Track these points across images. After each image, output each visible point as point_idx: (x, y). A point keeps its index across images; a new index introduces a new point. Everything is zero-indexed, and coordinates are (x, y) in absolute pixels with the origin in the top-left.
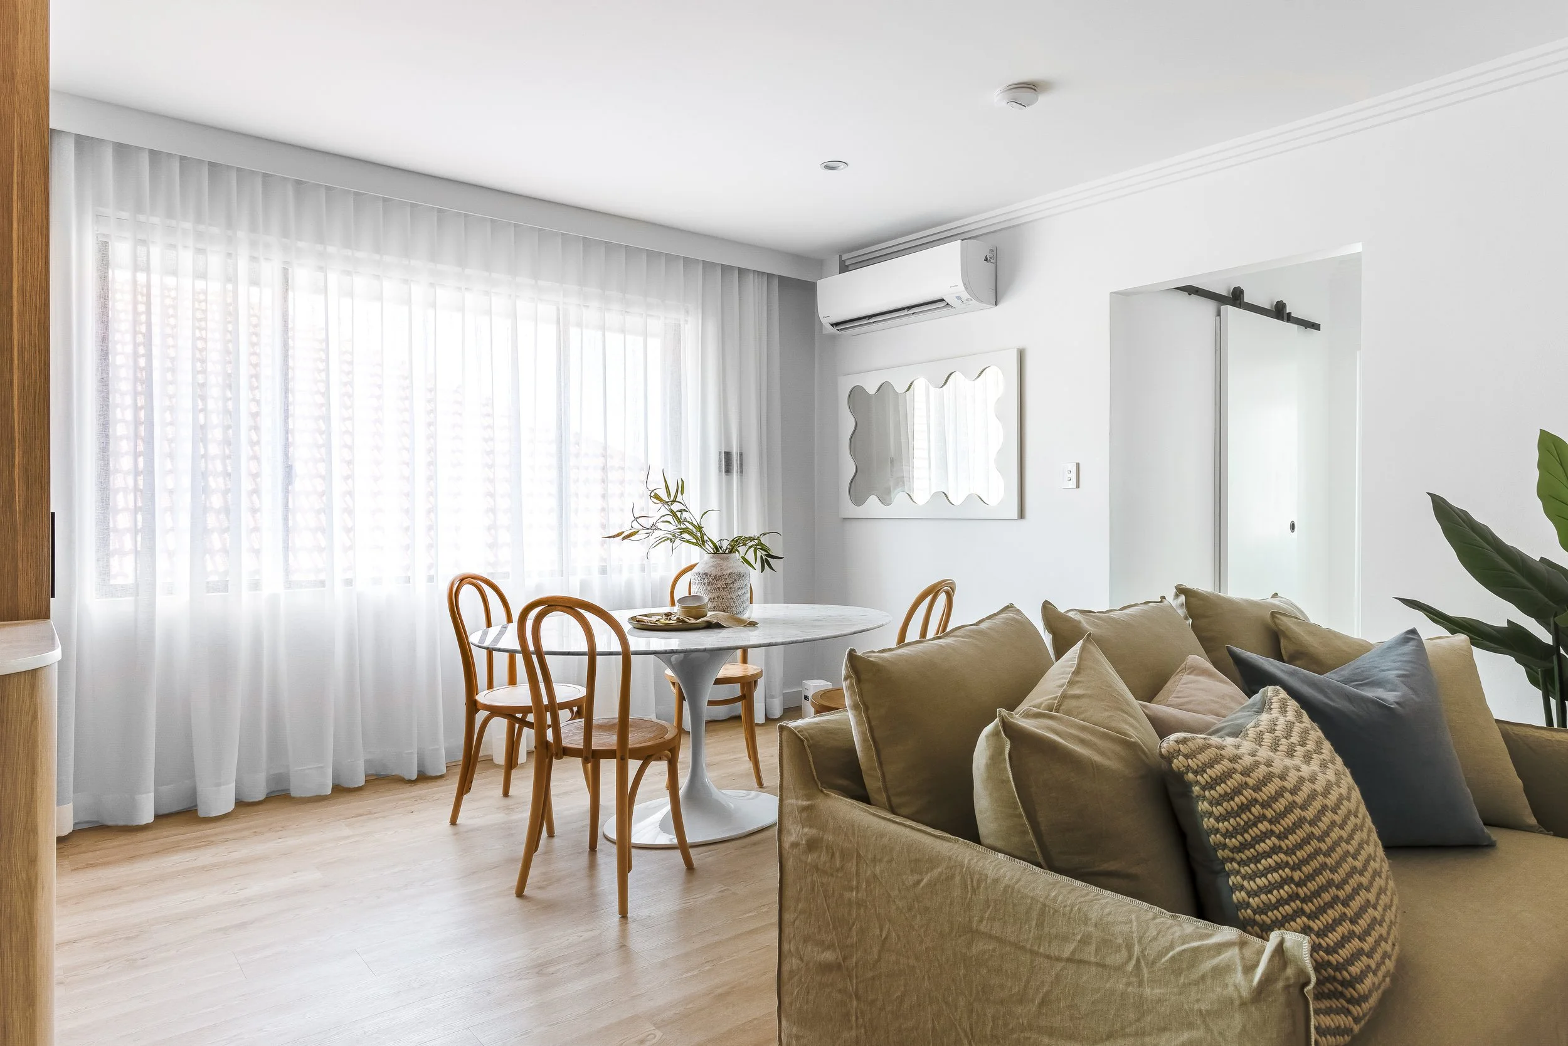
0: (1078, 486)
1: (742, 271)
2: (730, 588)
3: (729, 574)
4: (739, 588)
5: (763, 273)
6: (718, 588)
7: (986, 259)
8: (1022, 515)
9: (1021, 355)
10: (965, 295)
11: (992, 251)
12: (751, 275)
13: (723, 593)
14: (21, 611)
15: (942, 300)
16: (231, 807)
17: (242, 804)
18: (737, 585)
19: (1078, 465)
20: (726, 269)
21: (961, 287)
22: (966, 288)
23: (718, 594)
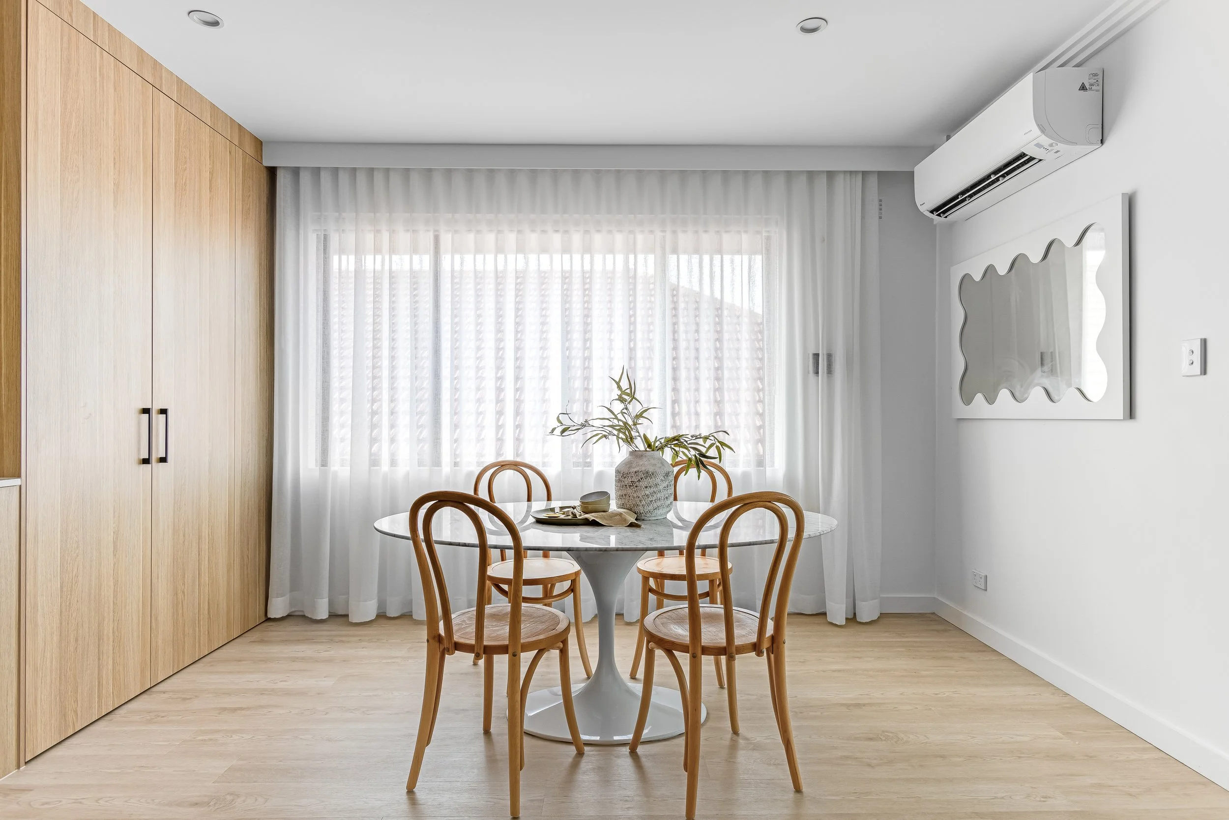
0: (1204, 371)
1: (831, 175)
2: (636, 486)
3: (636, 472)
4: (646, 487)
5: (856, 172)
6: (625, 485)
7: (1083, 88)
8: (1131, 412)
9: (1130, 204)
10: (1045, 141)
11: (1095, 75)
12: (842, 176)
13: (629, 491)
14: (5, 472)
15: (1023, 155)
16: (372, 616)
17: (382, 616)
18: (643, 484)
19: (1204, 343)
20: (811, 175)
21: (1036, 131)
22: (1043, 130)
23: (625, 492)
